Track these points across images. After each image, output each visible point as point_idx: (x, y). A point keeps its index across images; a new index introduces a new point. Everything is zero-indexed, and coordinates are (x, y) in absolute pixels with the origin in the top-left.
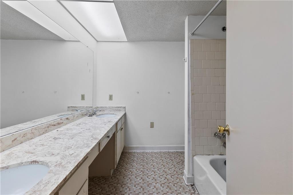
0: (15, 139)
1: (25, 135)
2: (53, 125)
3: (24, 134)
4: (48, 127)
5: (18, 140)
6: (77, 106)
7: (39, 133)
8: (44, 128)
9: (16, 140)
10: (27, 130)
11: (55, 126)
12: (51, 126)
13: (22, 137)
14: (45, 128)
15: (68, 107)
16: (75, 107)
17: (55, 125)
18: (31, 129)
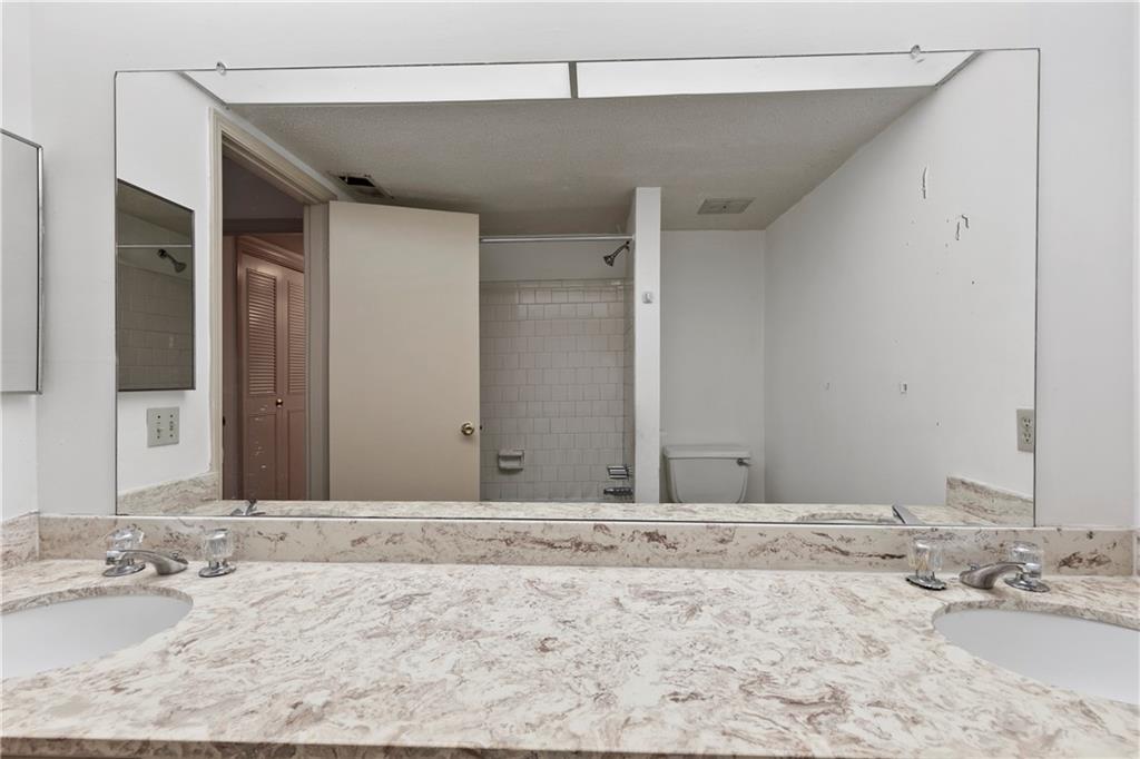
0: (361, 540)
1: (398, 538)
2: (542, 543)
3: (392, 532)
4: (508, 542)
5: (369, 546)
6: (993, 487)
7: (459, 553)
8: (486, 537)
9: (363, 544)
10: (406, 524)
11: (555, 552)
12: (530, 545)
13: (386, 540)
14: (490, 540)
15: (951, 484)
16: (982, 488)
17: (551, 545)
18: (421, 523)
